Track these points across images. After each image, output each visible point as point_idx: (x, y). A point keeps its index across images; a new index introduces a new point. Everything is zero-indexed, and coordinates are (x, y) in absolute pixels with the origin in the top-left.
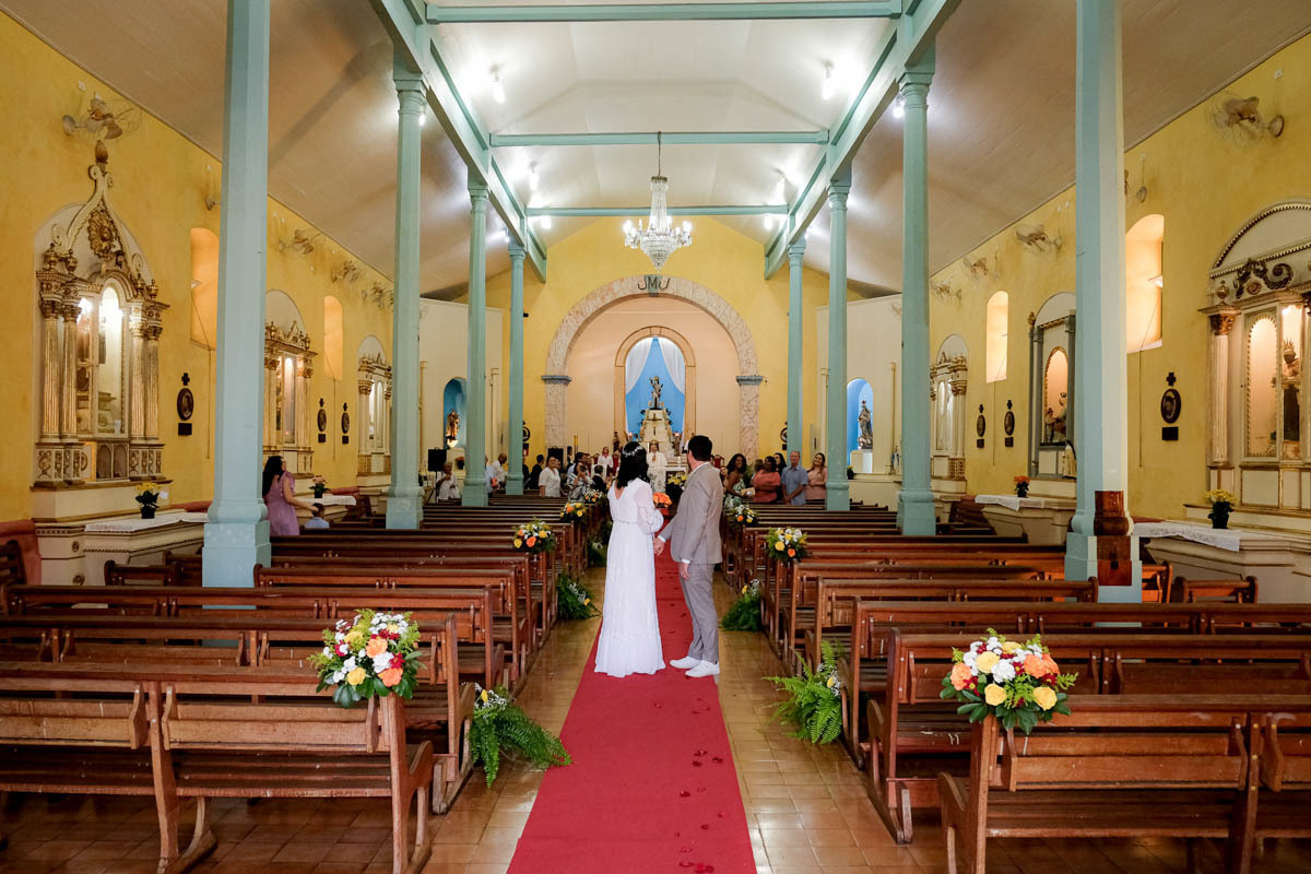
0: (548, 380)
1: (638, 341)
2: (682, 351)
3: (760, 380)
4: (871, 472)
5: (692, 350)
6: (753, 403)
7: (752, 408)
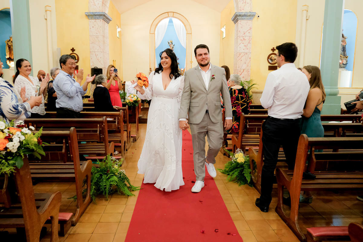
0: (91, 16)
1: (161, 20)
2: (185, 26)
3: (254, 16)
4: (348, 87)
5: (190, 26)
6: (247, 34)
7: (247, 38)
